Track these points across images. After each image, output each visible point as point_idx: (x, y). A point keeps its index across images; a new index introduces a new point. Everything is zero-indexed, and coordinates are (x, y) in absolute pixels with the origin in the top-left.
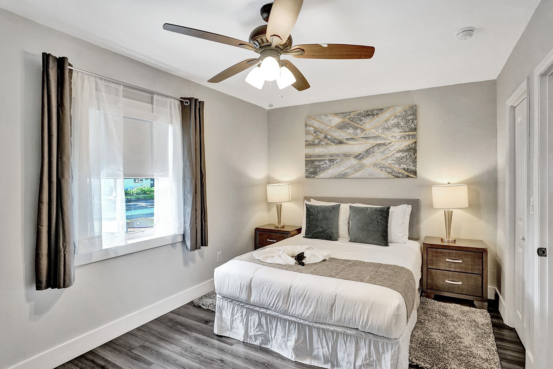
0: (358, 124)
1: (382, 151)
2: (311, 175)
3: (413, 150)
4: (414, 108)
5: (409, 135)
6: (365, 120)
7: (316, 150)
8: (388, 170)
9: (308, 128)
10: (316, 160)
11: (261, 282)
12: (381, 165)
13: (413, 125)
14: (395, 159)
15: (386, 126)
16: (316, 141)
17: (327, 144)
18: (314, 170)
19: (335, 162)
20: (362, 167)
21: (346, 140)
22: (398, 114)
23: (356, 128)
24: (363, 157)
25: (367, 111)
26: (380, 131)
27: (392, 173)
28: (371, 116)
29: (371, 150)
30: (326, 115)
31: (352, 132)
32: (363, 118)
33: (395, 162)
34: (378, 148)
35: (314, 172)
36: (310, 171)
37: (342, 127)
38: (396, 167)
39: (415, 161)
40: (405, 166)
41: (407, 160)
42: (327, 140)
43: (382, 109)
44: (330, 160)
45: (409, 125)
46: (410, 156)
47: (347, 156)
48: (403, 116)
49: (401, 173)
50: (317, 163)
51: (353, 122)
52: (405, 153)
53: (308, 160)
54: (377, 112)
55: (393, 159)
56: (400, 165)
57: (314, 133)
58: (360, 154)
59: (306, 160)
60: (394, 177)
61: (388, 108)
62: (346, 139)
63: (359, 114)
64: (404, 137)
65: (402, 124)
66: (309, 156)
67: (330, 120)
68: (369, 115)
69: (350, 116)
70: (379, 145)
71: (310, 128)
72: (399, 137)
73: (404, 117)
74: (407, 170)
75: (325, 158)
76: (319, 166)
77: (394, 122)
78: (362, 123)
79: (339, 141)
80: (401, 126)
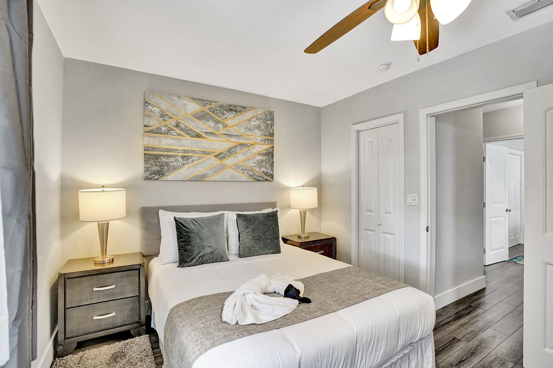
0: (219, 117)
1: (244, 152)
2: (154, 175)
3: (270, 154)
4: (272, 114)
5: (268, 140)
6: (228, 115)
7: (163, 140)
8: (250, 173)
9: (150, 107)
10: (162, 156)
11: (317, 357)
12: (243, 167)
13: (271, 130)
14: (256, 162)
15: (248, 126)
16: (163, 128)
17: (180, 135)
18: (160, 169)
19: (191, 159)
20: (223, 167)
21: (205, 134)
22: (260, 117)
23: (217, 122)
24: (225, 157)
25: (230, 106)
26: (243, 130)
27: (253, 176)
28: (234, 112)
29: (234, 149)
30: (179, 97)
31: (212, 125)
32: (225, 112)
33: (256, 165)
34: (240, 148)
35: (159, 171)
36: (152, 169)
37: (201, 116)
38: (256, 170)
39: (272, 165)
40: (265, 170)
41: (266, 163)
42: (180, 130)
43: (245, 108)
44: (183, 157)
45: (269, 130)
46: (269, 160)
47: (206, 154)
48: (263, 119)
49: (261, 176)
50: (164, 160)
51: (214, 114)
52: (265, 157)
53: (149, 154)
54: (240, 109)
55: (254, 162)
56: (260, 168)
57: (161, 118)
58: (221, 153)
59: (145, 154)
60: (255, 181)
61: (251, 108)
62: (205, 132)
63: (221, 106)
64: (264, 140)
65: (263, 127)
66: (152, 148)
67: (185, 104)
68: (232, 110)
69: (210, 106)
70: (242, 145)
71: (154, 108)
72: (260, 140)
73: (265, 121)
74: (266, 174)
75: (177, 154)
76: (167, 163)
77: (256, 123)
78: (224, 118)
79: (196, 134)
80: (262, 129)
